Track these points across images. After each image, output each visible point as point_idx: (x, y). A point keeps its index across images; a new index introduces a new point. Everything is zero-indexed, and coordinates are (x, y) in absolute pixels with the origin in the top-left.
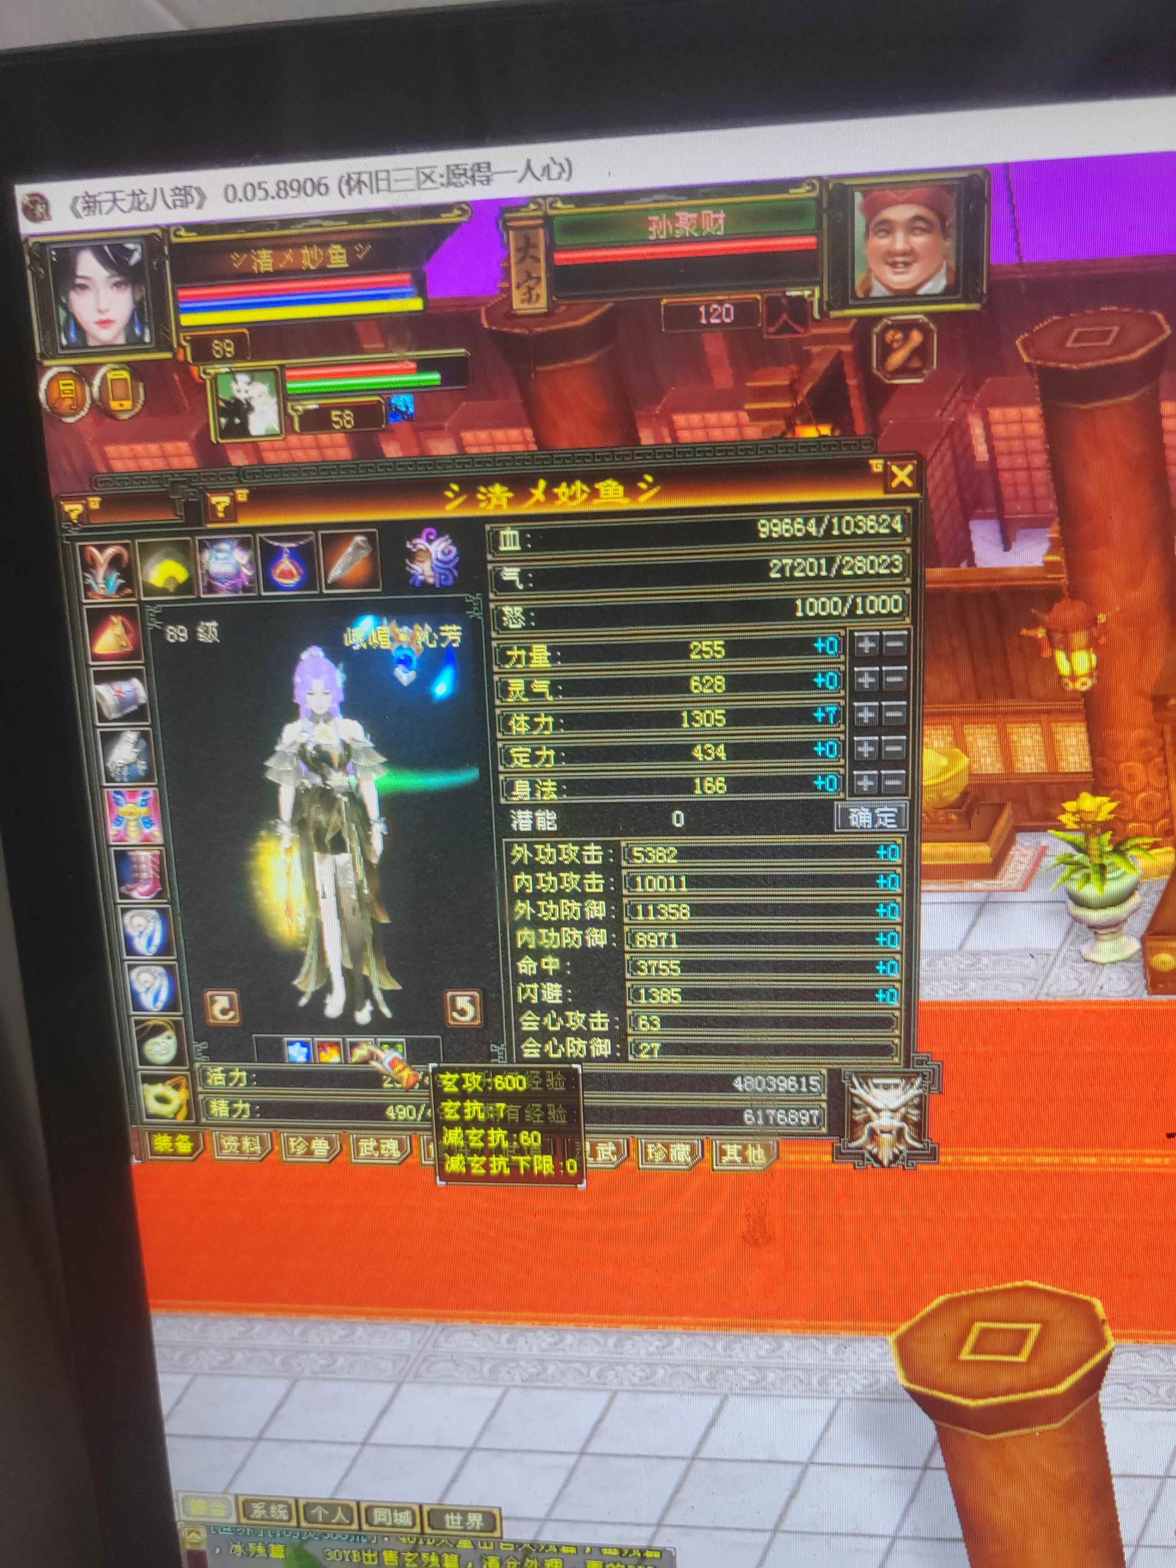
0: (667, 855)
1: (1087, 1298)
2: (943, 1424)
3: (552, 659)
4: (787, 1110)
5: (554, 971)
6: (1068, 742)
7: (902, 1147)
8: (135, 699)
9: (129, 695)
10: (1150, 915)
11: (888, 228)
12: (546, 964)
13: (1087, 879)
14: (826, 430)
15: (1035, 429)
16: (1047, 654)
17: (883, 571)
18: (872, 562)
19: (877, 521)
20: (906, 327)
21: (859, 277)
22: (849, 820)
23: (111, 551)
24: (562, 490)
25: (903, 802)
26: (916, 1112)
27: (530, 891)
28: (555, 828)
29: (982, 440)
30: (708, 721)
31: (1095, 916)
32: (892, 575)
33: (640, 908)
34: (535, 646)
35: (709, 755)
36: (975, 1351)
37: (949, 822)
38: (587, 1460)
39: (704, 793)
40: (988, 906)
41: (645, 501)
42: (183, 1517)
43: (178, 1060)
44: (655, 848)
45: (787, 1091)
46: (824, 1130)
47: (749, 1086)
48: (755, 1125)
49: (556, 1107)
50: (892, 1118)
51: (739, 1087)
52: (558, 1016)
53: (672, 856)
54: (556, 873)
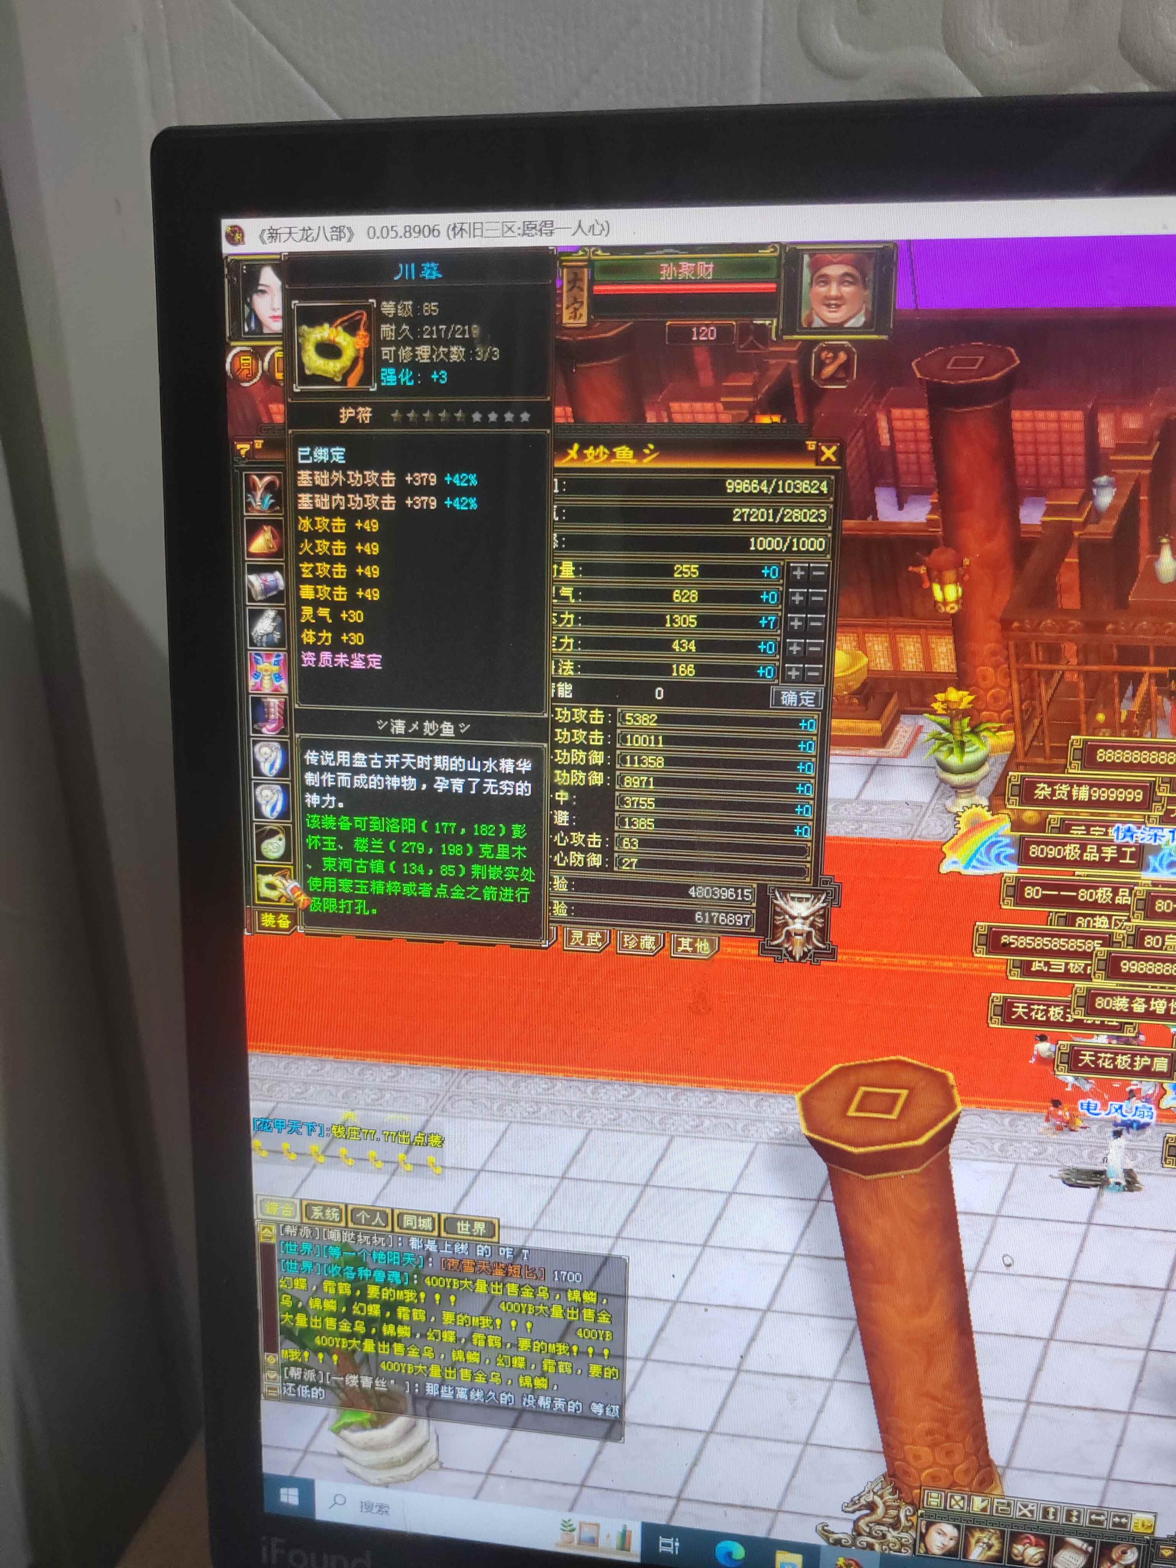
0: (650, 720)
1: (943, 1071)
2: (833, 1166)
3: (576, 572)
4: (727, 913)
5: (564, 801)
6: (940, 650)
8: (276, 587)
9: (272, 584)
10: (996, 780)
11: (826, 280)
12: (559, 796)
13: (951, 751)
14: (776, 419)
15: (924, 425)
16: (926, 585)
17: (811, 521)
18: (805, 514)
19: (810, 485)
20: (835, 350)
21: (804, 314)
22: (781, 701)
23: (267, 479)
24: (590, 451)
25: (821, 689)
26: (821, 920)
28: (570, 696)
29: (886, 430)
30: (685, 623)
31: (957, 779)
32: (818, 523)
33: (628, 757)
34: (564, 563)
35: (684, 648)
36: (859, 1109)
37: (852, 704)
38: (566, 1182)
39: (678, 675)
40: (878, 767)
41: (648, 462)
42: (260, 1216)
43: (285, 857)
44: (642, 714)
45: (727, 899)
46: (753, 930)
47: (700, 894)
48: (702, 923)
49: (560, 903)
50: (803, 924)
51: (693, 894)
52: (565, 835)
53: (654, 721)
54: (569, 730)
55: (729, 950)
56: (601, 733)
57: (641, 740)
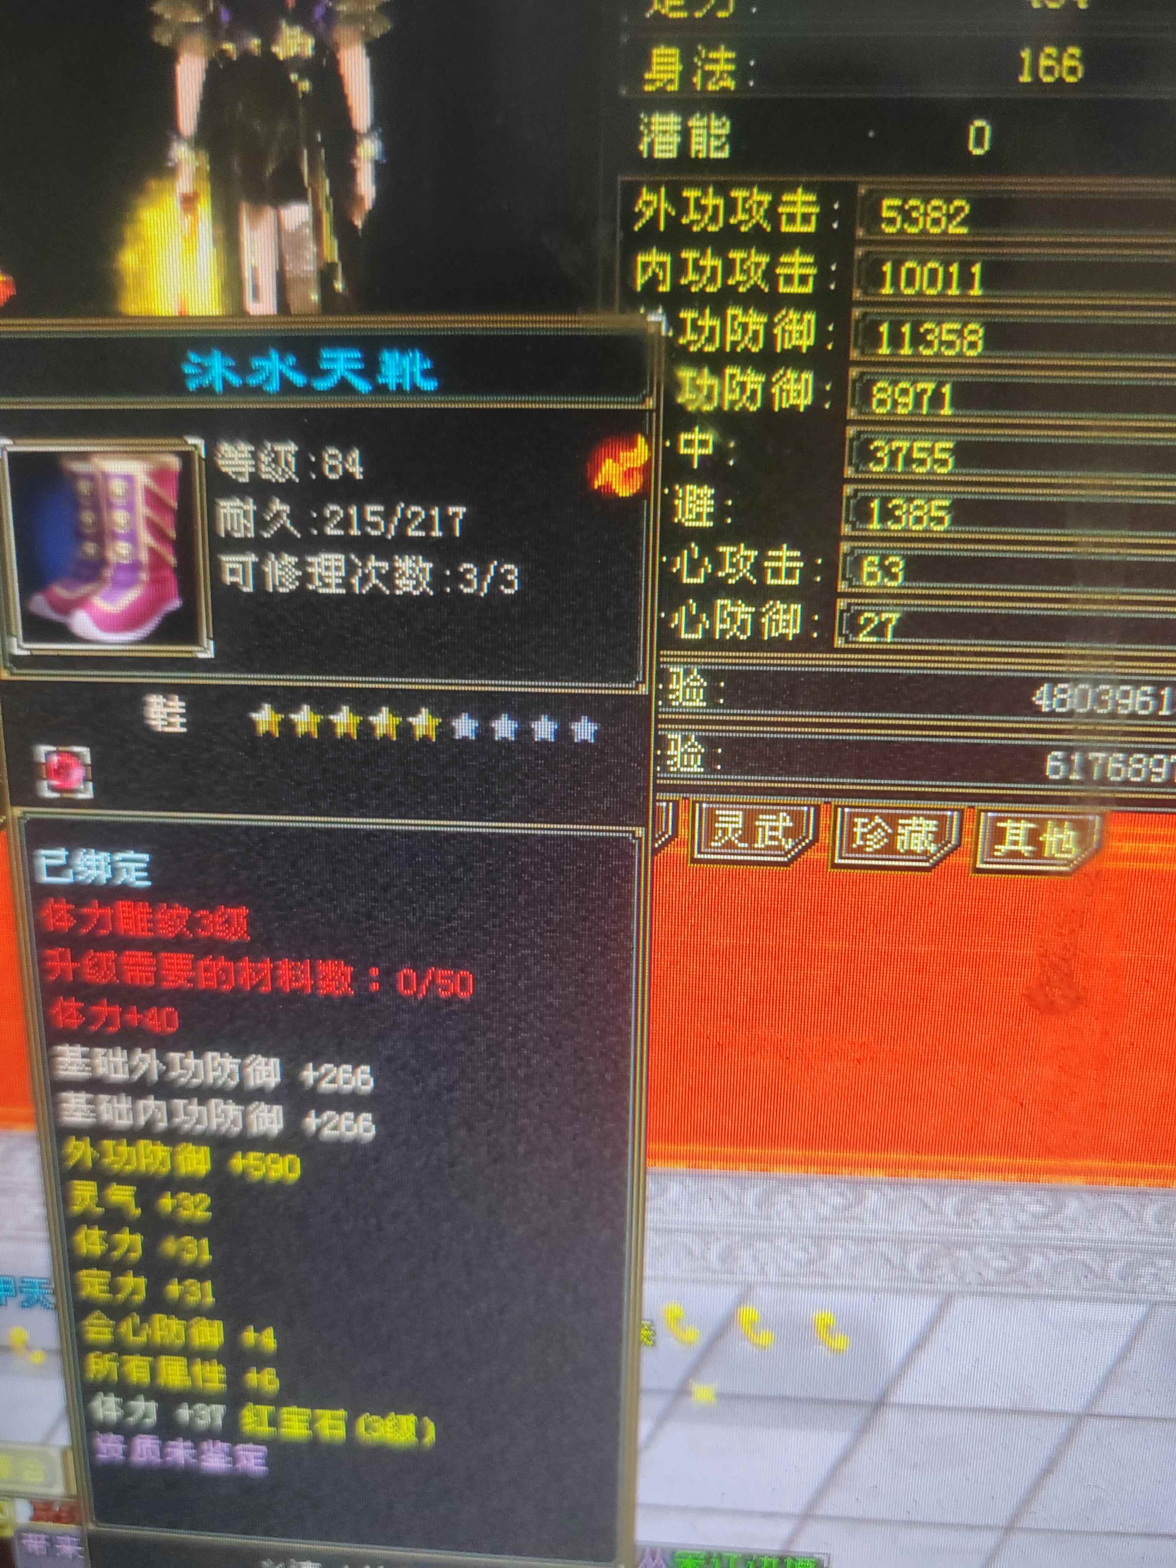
0: (950, 217)
4: (1127, 753)
5: (702, 457)
27: (664, 288)
28: (725, 154)
33: (884, 329)
39: (1037, 80)
45: (1133, 716)
47: (1062, 703)
48: (1066, 781)
49: (685, 739)
51: (1044, 703)
52: (702, 554)
53: (959, 219)
54: (721, 252)
55: (1127, 847)
56: (810, 259)
57: (922, 275)
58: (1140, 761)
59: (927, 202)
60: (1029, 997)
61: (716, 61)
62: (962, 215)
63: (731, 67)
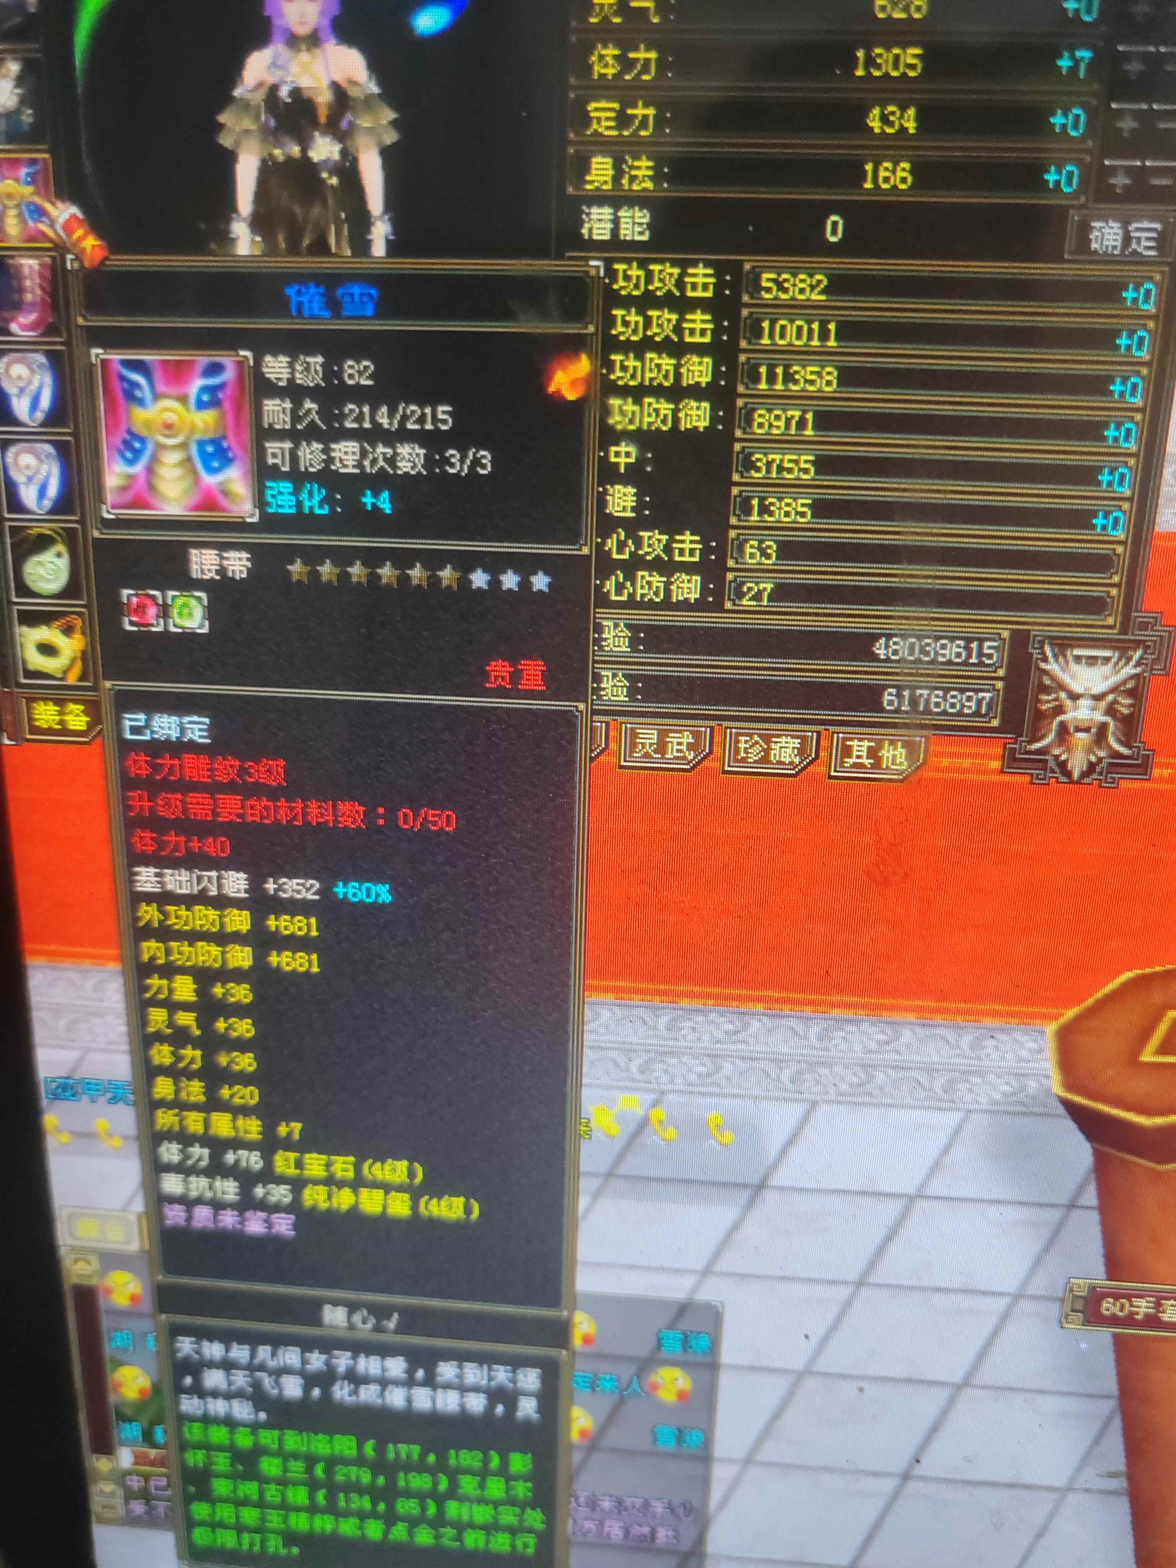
0: (812, 288)
2: (1104, 1149)
4: (946, 691)
5: (627, 465)
7: (1102, 754)
12: (617, 454)
22: (1089, 242)
25: (1172, 215)
26: (1128, 701)
28: (645, 238)
30: (896, 67)
33: (763, 370)
35: (891, 124)
36: (1162, 1050)
39: (877, 187)
42: (68, 1241)
43: (71, 590)
45: (950, 662)
46: (995, 723)
47: (895, 652)
48: (897, 711)
49: (615, 676)
50: (1094, 709)
51: (881, 653)
52: (627, 537)
53: (819, 289)
54: (641, 312)
55: (945, 762)
56: (708, 317)
57: (791, 330)
58: (953, 697)
59: (795, 275)
60: (868, 873)
61: (639, 168)
62: (822, 286)
63: (650, 173)
